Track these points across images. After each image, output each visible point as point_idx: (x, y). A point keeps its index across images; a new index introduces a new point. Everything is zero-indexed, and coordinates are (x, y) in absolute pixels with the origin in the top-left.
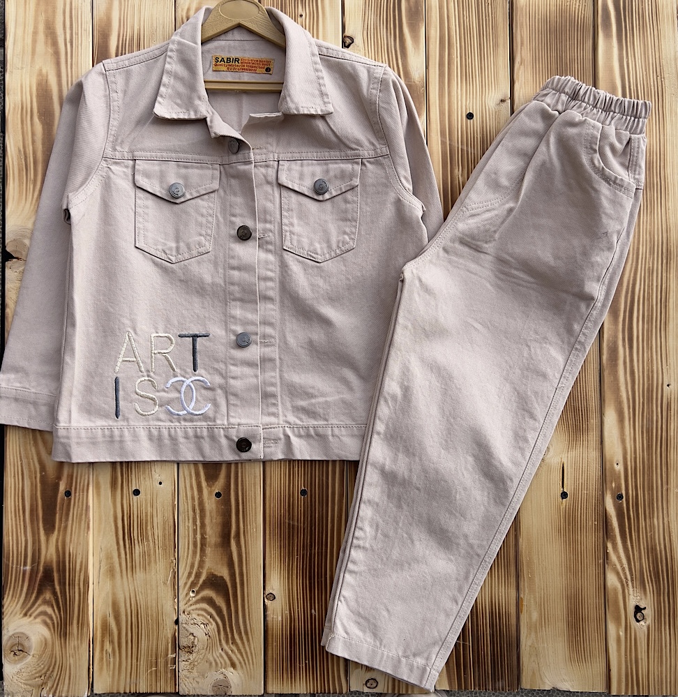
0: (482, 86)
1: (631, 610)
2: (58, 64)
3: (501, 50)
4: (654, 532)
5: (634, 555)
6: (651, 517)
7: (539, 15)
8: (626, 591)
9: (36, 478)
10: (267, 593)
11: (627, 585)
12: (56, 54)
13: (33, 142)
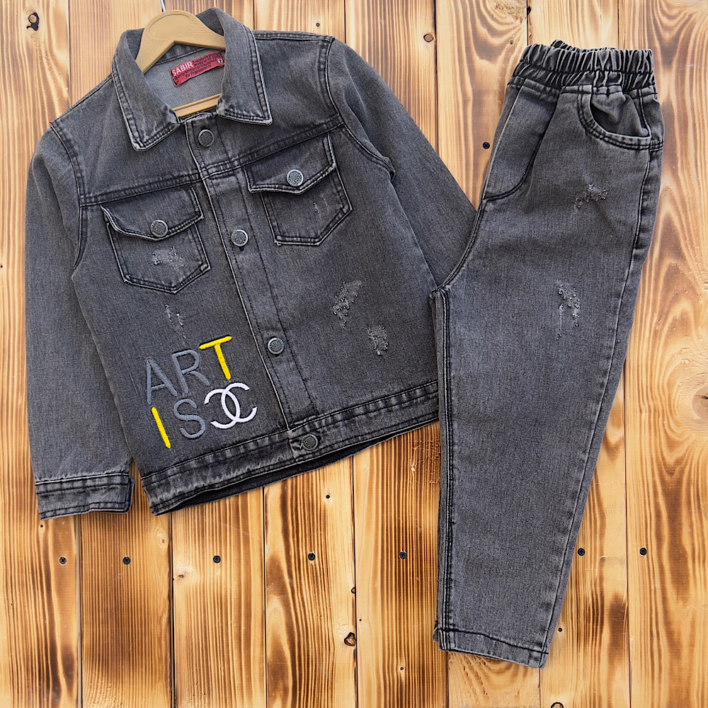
0: (204, 594)
1: (42, 25)
2: (666, 612)
3: (184, 633)
4: (17, 109)
5: (39, 84)
6: (20, 124)
7: (142, 672)
8: (47, 46)
9: (682, 162)
10: (433, 42)
11: (46, 52)
12: (668, 623)
13: (691, 526)
